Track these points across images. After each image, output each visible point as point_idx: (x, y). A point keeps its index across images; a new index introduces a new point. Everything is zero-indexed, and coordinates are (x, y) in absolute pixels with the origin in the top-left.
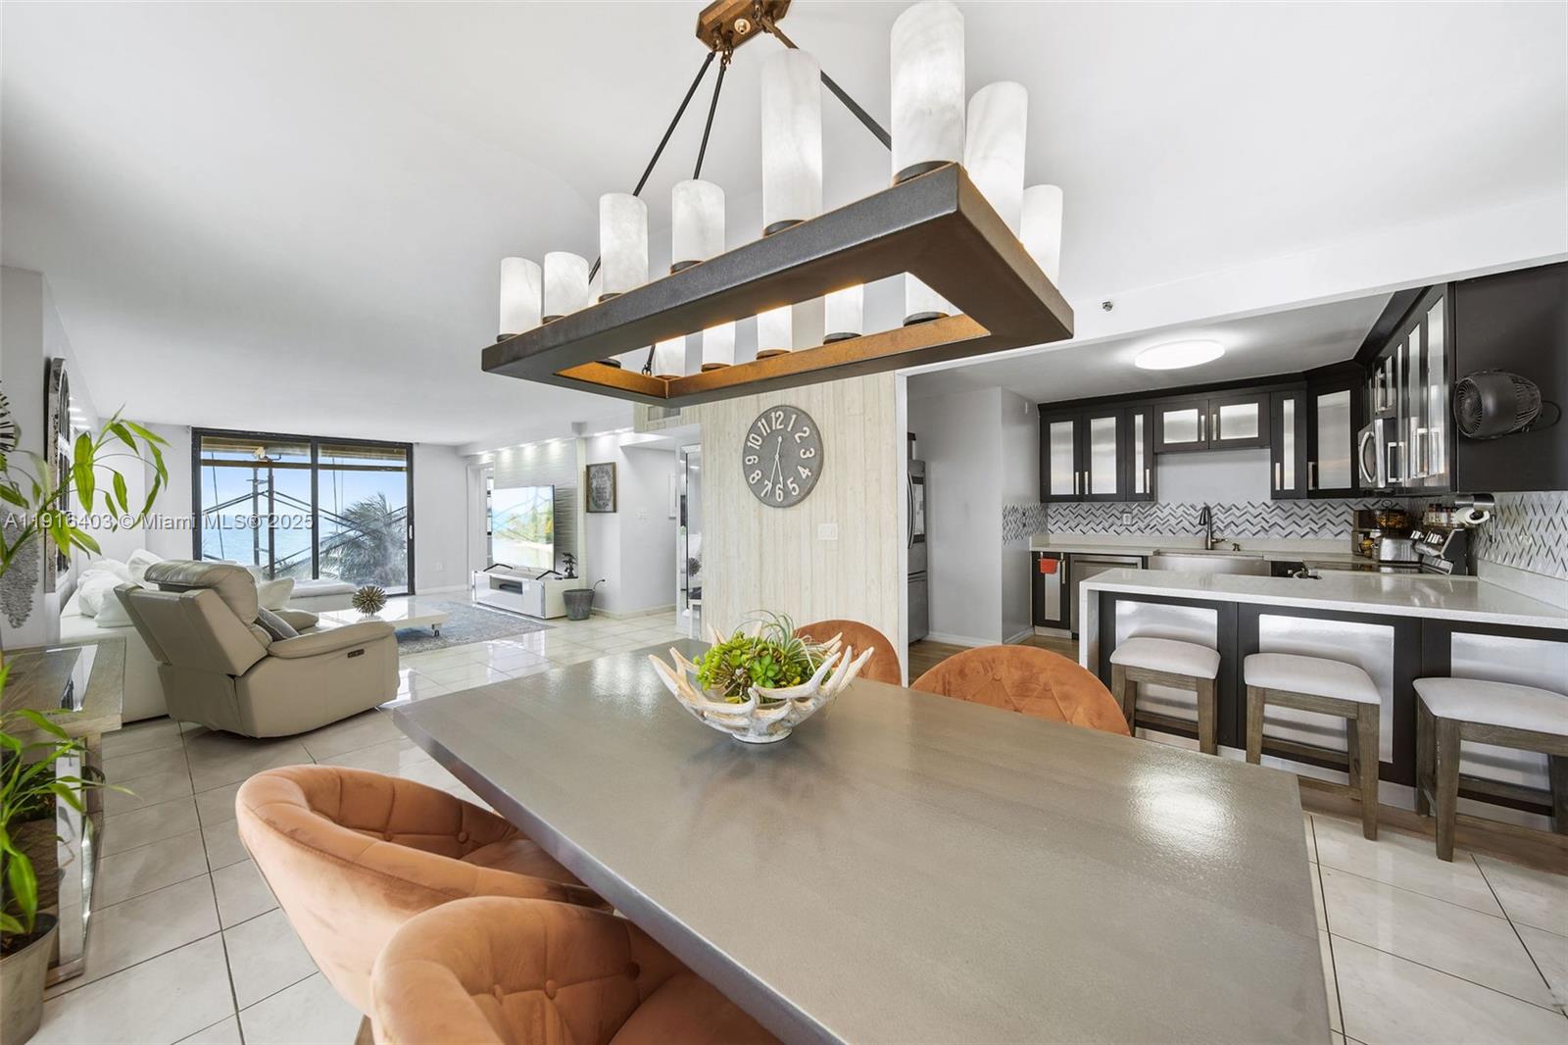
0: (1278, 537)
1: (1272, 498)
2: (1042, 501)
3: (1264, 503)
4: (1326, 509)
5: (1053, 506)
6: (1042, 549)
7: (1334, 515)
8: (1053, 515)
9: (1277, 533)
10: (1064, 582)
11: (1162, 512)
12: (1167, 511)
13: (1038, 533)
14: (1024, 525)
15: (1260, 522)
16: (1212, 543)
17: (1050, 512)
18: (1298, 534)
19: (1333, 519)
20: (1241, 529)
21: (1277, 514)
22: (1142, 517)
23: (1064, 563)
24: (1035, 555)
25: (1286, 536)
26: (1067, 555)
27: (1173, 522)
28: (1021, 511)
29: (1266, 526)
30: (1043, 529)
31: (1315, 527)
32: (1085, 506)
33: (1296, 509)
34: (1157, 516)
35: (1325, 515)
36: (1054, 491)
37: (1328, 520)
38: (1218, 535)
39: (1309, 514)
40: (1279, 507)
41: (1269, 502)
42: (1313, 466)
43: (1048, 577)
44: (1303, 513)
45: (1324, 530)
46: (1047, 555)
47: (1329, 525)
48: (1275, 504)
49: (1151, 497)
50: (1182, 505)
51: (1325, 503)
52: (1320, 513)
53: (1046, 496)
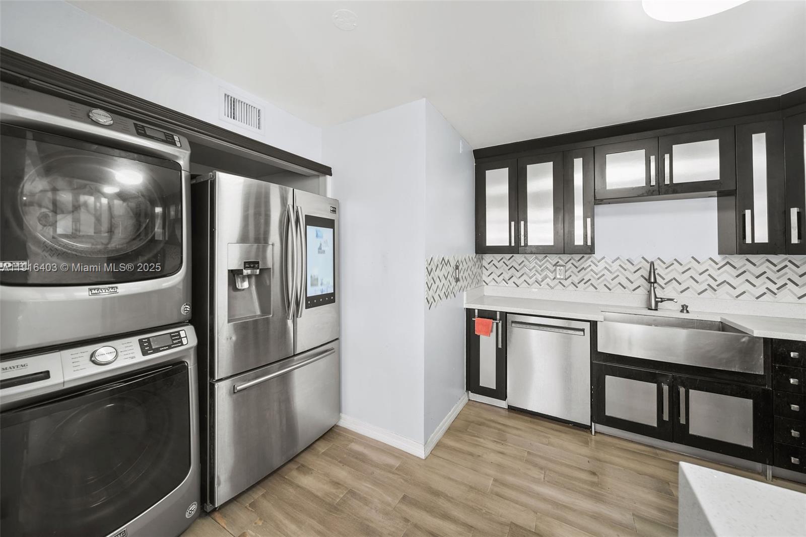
0: (728, 297)
1: (721, 252)
2: (477, 252)
3: (711, 259)
4: (786, 266)
5: (488, 257)
6: (477, 307)
7: (796, 273)
8: (487, 266)
9: (727, 293)
10: (500, 346)
11: (597, 266)
12: (602, 265)
13: (473, 286)
14: (457, 280)
15: (707, 280)
16: (657, 303)
17: (485, 263)
18: (752, 294)
19: (796, 278)
20: (683, 287)
21: (726, 271)
22: (576, 270)
23: (500, 325)
24: (470, 313)
25: (737, 297)
26: (504, 315)
27: (609, 276)
28: (453, 264)
29: (714, 284)
30: (478, 281)
31: (774, 288)
32: (519, 258)
33: (749, 266)
34: (592, 270)
35: (786, 273)
36: (489, 243)
37: (789, 279)
38: (660, 293)
39: (765, 272)
40: (728, 263)
41: (718, 258)
42: (798, 213)
43: (483, 339)
44: (758, 271)
45: (784, 291)
46: (484, 314)
47: (790, 285)
48: (724, 259)
49: (589, 249)
50: (618, 258)
51: (786, 259)
52: (778, 271)
53: (481, 248)
